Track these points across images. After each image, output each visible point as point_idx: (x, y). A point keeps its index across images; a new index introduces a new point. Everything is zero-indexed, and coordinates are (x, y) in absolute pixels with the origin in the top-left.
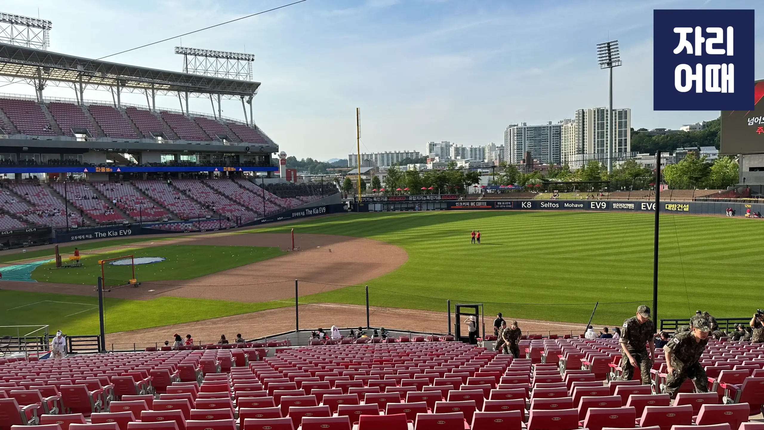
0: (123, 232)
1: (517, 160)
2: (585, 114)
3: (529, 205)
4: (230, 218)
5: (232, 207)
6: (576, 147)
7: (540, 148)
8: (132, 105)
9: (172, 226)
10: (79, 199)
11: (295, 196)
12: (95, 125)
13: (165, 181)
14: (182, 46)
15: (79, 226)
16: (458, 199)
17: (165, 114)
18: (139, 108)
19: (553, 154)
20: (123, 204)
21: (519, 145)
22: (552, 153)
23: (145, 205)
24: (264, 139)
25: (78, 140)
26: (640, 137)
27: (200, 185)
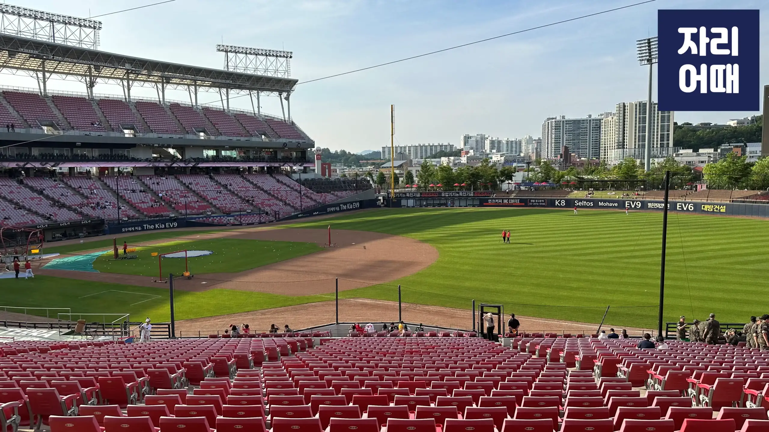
0: (169, 224)
1: (555, 154)
2: (626, 108)
3: (563, 203)
4: (269, 212)
5: (271, 202)
6: (616, 141)
7: (579, 142)
8: (175, 102)
9: (215, 219)
10: (128, 192)
11: (330, 191)
12: (142, 121)
13: (208, 176)
14: (224, 44)
15: (129, 218)
16: (490, 196)
17: (207, 110)
18: (182, 104)
19: (592, 149)
20: (168, 198)
21: (557, 138)
22: (591, 147)
23: (190, 199)
24: (300, 134)
25: (127, 136)
26: (684, 131)
27: (241, 180)
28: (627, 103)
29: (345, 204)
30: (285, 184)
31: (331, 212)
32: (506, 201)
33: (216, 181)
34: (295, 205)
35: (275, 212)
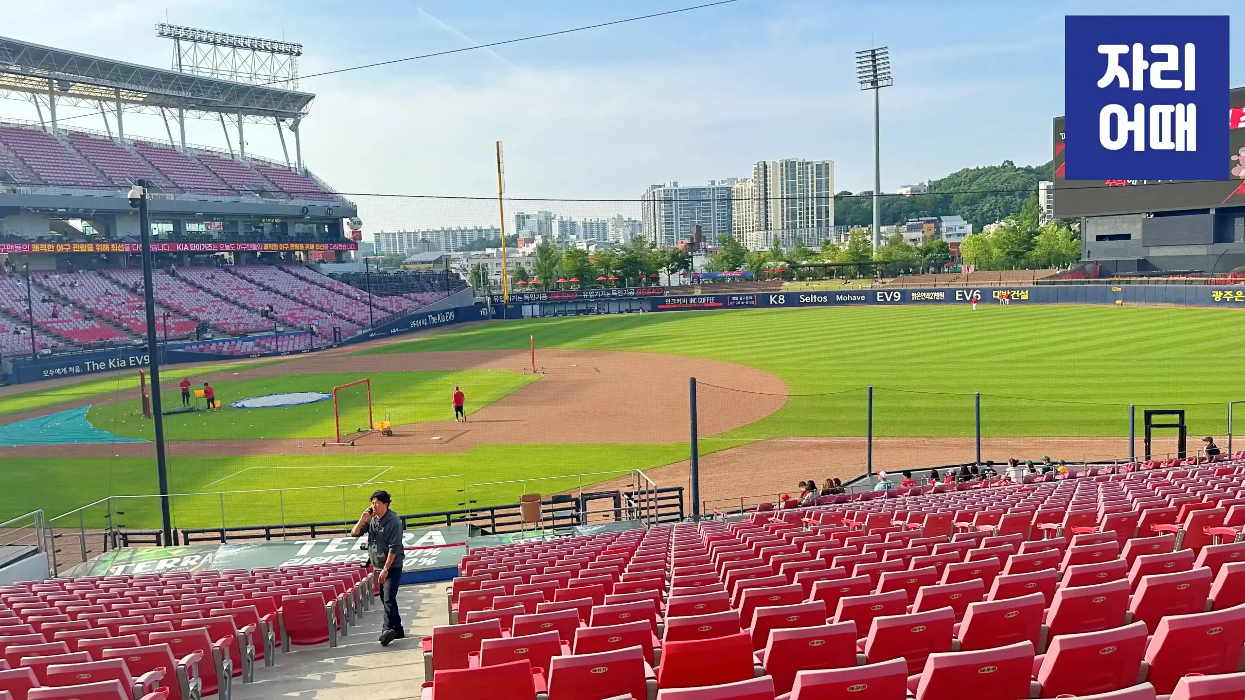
0: (135, 359)
1: (666, 241)
2: (768, 169)
3: (782, 299)
5: (307, 314)
6: (755, 220)
7: (699, 222)
8: (77, 130)
9: (223, 347)
12: (20, 163)
14: (169, 24)
15: (51, 350)
16: (663, 294)
17: (142, 146)
18: (90, 134)
19: (719, 232)
20: (107, 311)
21: (668, 217)
22: (717, 230)
26: (845, 203)
27: (228, 276)
28: (769, 162)
30: (313, 282)
31: (417, 329)
32: (692, 301)
33: (184, 280)
34: (353, 318)
35: (334, 329)
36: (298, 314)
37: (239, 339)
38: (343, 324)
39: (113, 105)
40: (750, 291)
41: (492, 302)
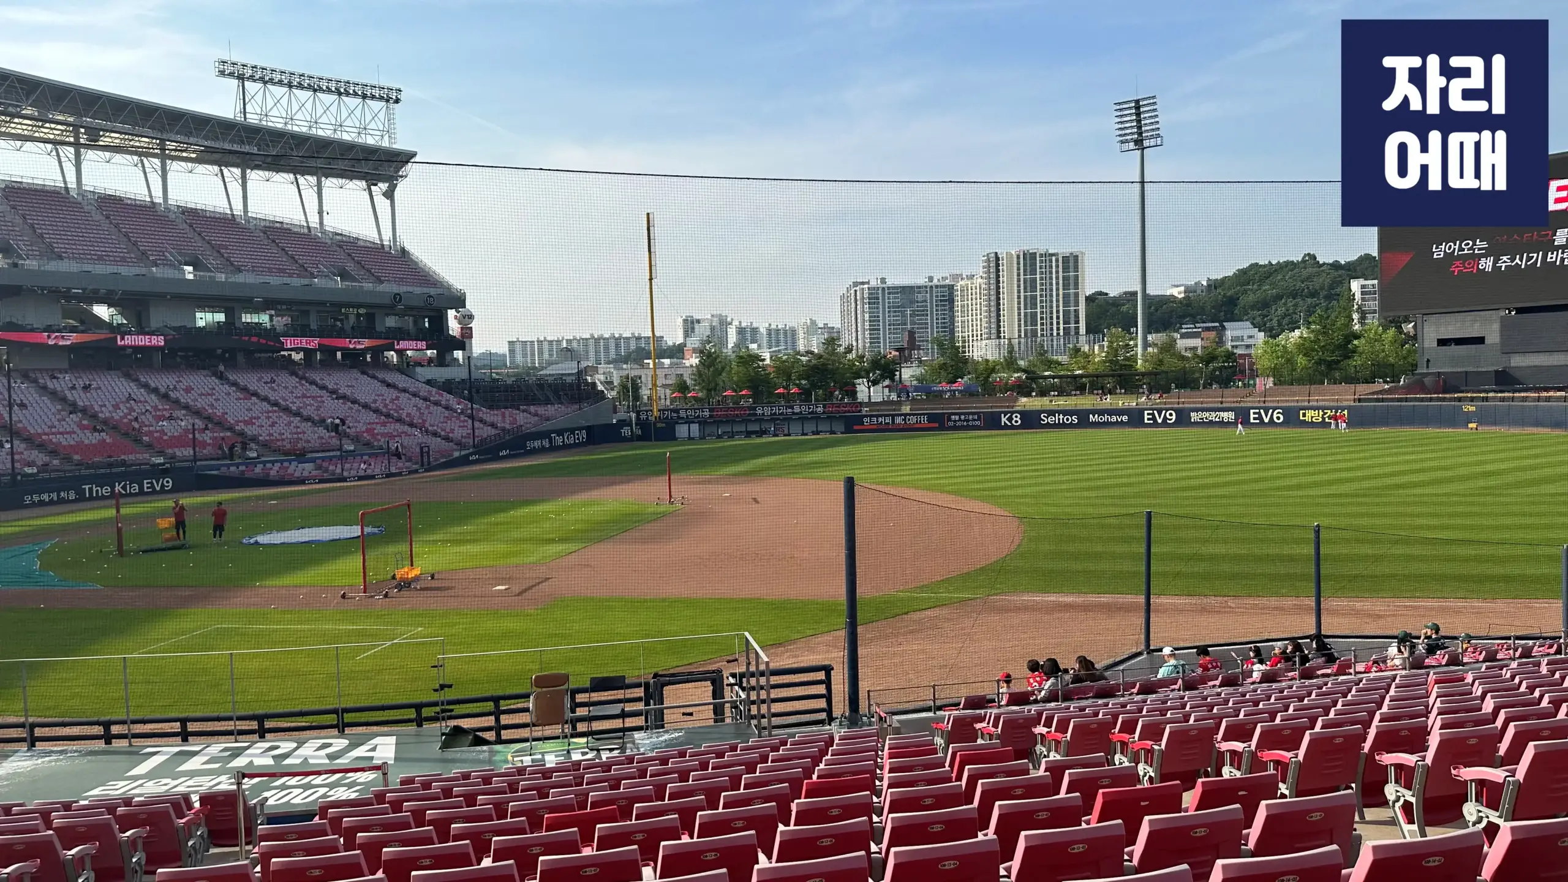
0: (152, 483)
2: (1000, 262)
3: (1017, 419)
5: (390, 429)
6: (984, 325)
8: (108, 192)
9: (271, 469)
11: (518, 406)
14: (234, 60)
15: (38, 469)
16: (860, 411)
17: (190, 213)
18: (127, 198)
20: (125, 421)
24: (427, 277)
26: (1099, 306)
27: (294, 380)
28: (1002, 254)
29: (560, 433)
31: (534, 452)
32: (898, 420)
33: (235, 384)
34: (451, 435)
35: (422, 448)
36: (379, 429)
37: (294, 460)
38: (435, 443)
39: (157, 162)
40: (975, 408)
41: (638, 418)
